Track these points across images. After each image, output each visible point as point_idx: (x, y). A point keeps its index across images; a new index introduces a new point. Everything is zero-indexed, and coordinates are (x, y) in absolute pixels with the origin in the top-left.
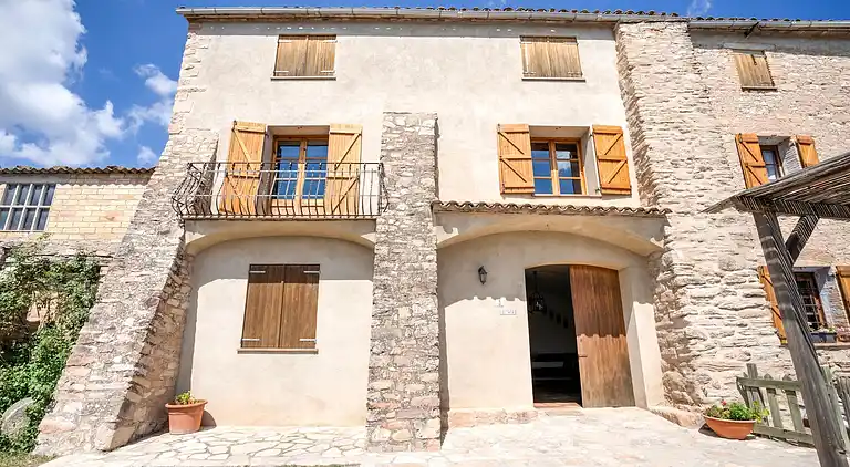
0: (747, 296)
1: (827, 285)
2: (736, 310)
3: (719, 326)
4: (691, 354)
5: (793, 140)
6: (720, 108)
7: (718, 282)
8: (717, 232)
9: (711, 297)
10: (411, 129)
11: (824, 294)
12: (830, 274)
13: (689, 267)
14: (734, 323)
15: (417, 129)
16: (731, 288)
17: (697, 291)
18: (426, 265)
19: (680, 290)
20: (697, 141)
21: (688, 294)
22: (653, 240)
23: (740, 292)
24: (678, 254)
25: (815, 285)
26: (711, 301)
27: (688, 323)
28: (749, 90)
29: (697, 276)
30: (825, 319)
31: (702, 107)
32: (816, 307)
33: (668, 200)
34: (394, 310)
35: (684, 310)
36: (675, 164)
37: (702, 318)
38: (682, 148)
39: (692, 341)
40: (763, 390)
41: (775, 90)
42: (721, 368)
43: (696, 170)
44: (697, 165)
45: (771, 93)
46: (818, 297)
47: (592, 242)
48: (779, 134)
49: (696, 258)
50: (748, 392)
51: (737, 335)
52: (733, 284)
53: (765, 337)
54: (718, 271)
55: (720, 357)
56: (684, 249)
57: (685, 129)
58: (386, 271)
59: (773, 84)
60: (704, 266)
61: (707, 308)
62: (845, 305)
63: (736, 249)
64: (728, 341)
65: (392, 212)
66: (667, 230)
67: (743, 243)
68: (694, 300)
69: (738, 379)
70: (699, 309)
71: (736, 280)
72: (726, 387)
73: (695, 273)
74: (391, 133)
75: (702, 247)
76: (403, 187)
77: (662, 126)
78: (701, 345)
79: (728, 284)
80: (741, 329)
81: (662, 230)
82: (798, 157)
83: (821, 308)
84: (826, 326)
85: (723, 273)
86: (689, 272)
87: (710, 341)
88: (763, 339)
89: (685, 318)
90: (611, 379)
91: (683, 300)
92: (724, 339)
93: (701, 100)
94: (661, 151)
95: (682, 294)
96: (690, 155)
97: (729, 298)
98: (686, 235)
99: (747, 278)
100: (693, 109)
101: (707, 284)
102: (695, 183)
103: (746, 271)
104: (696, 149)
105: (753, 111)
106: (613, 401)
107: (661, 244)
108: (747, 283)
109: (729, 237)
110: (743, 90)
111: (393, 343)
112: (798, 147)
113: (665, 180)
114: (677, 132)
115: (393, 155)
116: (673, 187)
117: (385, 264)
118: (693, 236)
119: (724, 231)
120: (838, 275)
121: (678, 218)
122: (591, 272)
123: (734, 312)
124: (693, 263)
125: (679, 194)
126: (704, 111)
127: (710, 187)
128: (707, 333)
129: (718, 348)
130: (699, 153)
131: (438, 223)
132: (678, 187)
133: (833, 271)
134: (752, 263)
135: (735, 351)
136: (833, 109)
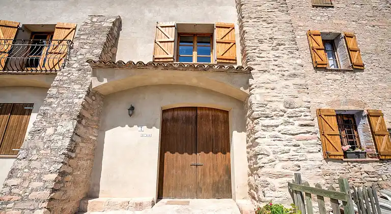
0: (302, 125)
1: (362, 121)
2: (293, 135)
3: (280, 146)
4: (258, 166)
5: (343, 35)
6: (298, 16)
7: (282, 116)
8: (284, 83)
9: (277, 126)
10: (99, 23)
11: (360, 128)
12: (363, 115)
13: (263, 105)
14: (290, 144)
15: (103, 23)
16: (291, 120)
17: (267, 122)
18: (76, 101)
19: (256, 121)
20: (276, 29)
21: (260, 124)
22: (242, 89)
23: (297, 123)
24: (256, 98)
25: (355, 123)
26: (276, 129)
27: (258, 144)
28: (317, 7)
29: (268, 112)
30: (360, 144)
31: (282, 9)
32: (355, 136)
33: (253, 63)
34: (44, 130)
35: (257, 135)
36: (261, 42)
37: (268, 140)
38: (266, 32)
39: (260, 156)
40: (304, 193)
41: (333, 7)
42: (278, 176)
43: (274, 45)
44: (275, 42)
45: (330, 9)
46: (356, 130)
47: (208, 92)
48: (333, 31)
49: (269, 99)
50: (295, 194)
51: (292, 153)
52: (292, 117)
53: (312, 154)
54: (283, 108)
55: (278, 168)
56: (260, 94)
57: (269, 22)
58: (50, 104)
59: (332, 4)
60: (274, 105)
61: (273, 133)
62: (372, 134)
63: (296, 94)
64: (285, 156)
65: (68, 69)
66: (251, 81)
67: (302, 90)
68: (263, 128)
69: (289, 184)
70: (267, 134)
71: (294, 115)
72: (280, 189)
73: (267, 110)
74: (86, 25)
75: (273, 93)
76: (81, 54)
77: (255, 20)
78: (265, 159)
79: (289, 117)
80: (295, 148)
81: (248, 82)
82: (345, 45)
83: (358, 137)
84: (361, 148)
85: (286, 109)
86: (262, 109)
87: (272, 157)
88: (310, 156)
89: (256, 140)
90: (217, 180)
91: (257, 127)
92: (282, 155)
93: (282, 5)
94: (253, 34)
95: (256, 124)
96: (271, 36)
97: (289, 127)
98: (263, 85)
99: (303, 114)
100: (276, 10)
101: (274, 117)
102: (273, 52)
103: (302, 109)
104: (275, 33)
105: (319, 18)
106: (217, 195)
107: (247, 91)
108: (303, 117)
109: (292, 87)
110: (313, 6)
111: (35, 152)
112: (345, 39)
113: (254, 51)
114: (264, 24)
115: (82, 37)
116: (258, 55)
117: (52, 100)
118: (267, 86)
119: (290, 82)
120: (368, 116)
121: (259, 75)
122: (210, 112)
123: (291, 136)
124: (266, 103)
125: (261, 59)
126: (283, 11)
127: (283, 55)
128: (270, 151)
129: (277, 161)
130: (278, 35)
131: (94, 75)
132: (261, 55)
133: (365, 113)
134: (307, 103)
135: (290, 164)
136: (367, 18)
